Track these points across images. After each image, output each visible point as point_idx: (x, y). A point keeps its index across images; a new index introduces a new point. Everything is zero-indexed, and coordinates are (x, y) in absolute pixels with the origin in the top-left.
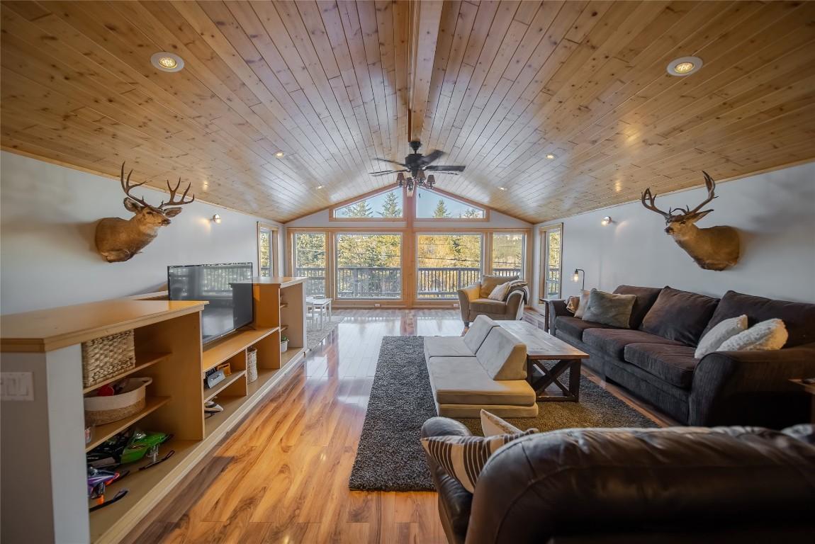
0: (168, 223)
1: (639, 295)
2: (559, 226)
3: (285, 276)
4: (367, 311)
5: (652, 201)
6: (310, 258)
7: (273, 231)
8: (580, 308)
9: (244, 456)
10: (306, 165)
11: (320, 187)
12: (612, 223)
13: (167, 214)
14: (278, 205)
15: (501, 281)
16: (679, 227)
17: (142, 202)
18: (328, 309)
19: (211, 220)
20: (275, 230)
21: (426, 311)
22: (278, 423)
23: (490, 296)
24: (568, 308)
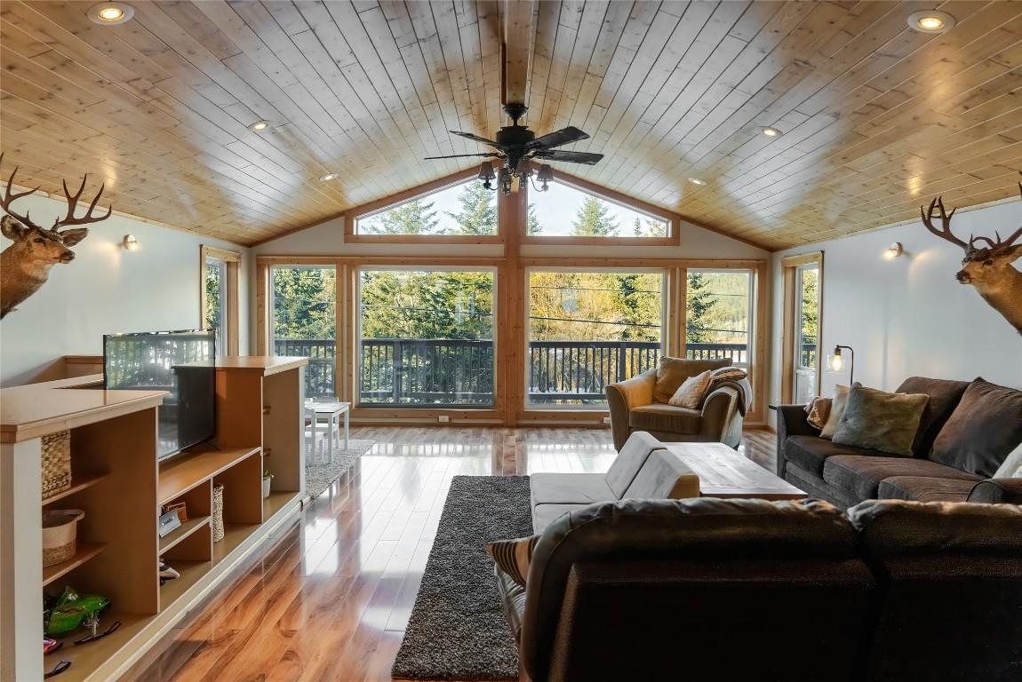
0: (71, 258)
1: (932, 394)
2: (816, 257)
3: (251, 353)
4: (423, 430)
5: (946, 220)
6: (292, 316)
7: (228, 263)
8: (831, 419)
9: (223, 641)
10: (307, 141)
11: (329, 178)
12: (903, 256)
13: (66, 240)
14: (242, 211)
15: (695, 368)
16: (980, 271)
17: (26, 221)
18: (342, 425)
19: (120, 245)
20: (233, 260)
21: (546, 432)
22: (269, 601)
23: (672, 400)
24: (810, 421)
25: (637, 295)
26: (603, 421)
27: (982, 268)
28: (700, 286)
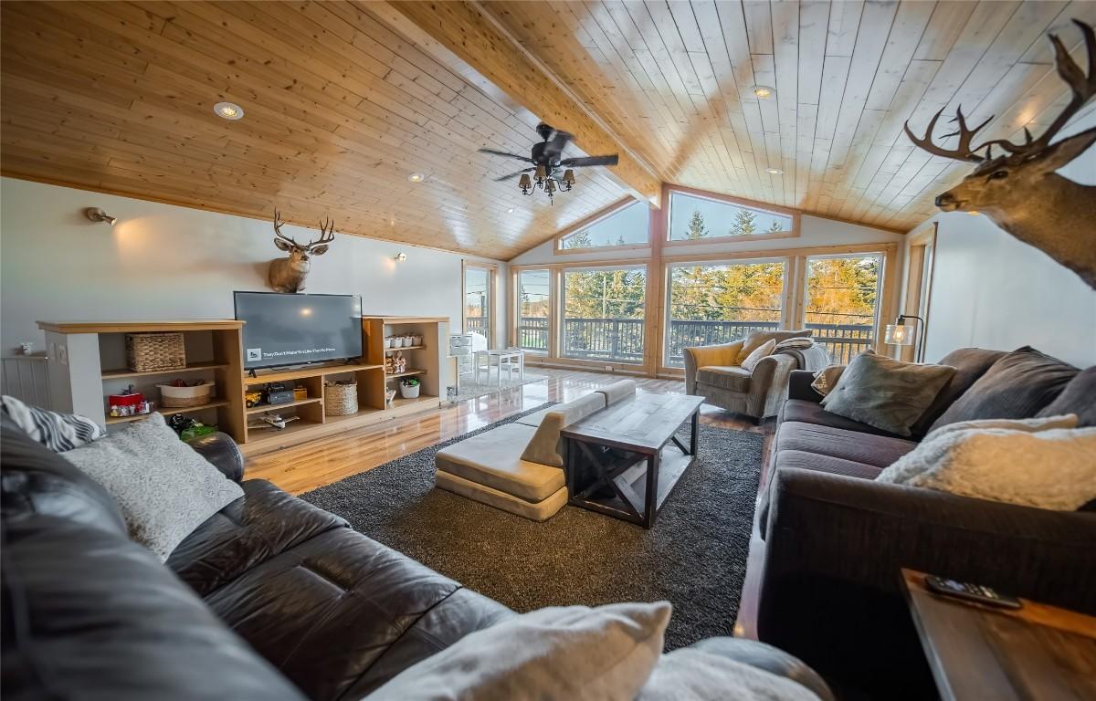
2: (931, 230)
4: (592, 374)
7: (491, 271)
17: (292, 241)
19: (395, 259)
20: (492, 269)
24: (815, 387)
27: (984, 185)
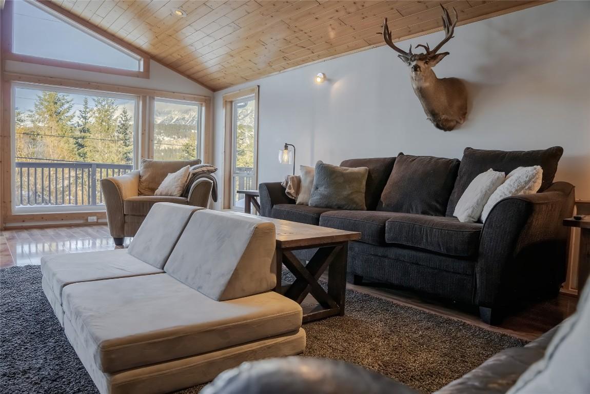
2: (252, 91)
12: (327, 81)
16: (424, 67)
23: (157, 192)
24: (288, 193)
25: (86, 149)
26: (87, 220)
27: (424, 65)
28: (129, 145)
